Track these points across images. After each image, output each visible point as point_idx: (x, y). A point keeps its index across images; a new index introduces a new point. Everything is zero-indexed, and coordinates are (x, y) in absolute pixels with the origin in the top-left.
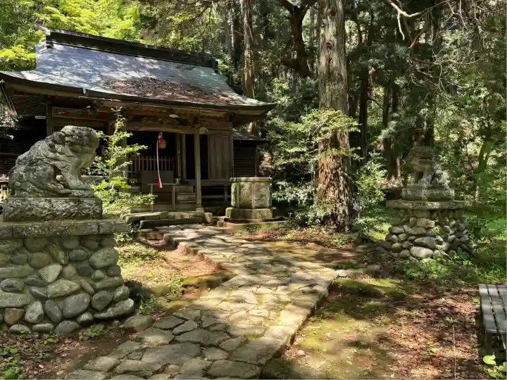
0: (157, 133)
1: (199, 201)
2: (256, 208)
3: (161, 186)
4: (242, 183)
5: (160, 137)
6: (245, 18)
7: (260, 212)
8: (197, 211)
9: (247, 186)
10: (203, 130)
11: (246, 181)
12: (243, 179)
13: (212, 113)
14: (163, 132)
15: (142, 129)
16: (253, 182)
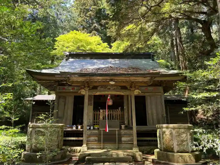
0: (107, 96)
1: (135, 142)
2: (178, 152)
3: (108, 131)
4: (164, 129)
5: (109, 98)
6: (178, 40)
7: (181, 156)
8: (134, 150)
9: (168, 132)
10: (137, 92)
11: (167, 128)
12: (164, 125)
13: (140, 79)
14: (111, 95)
15: (98, 94)
16: (174, 128)
